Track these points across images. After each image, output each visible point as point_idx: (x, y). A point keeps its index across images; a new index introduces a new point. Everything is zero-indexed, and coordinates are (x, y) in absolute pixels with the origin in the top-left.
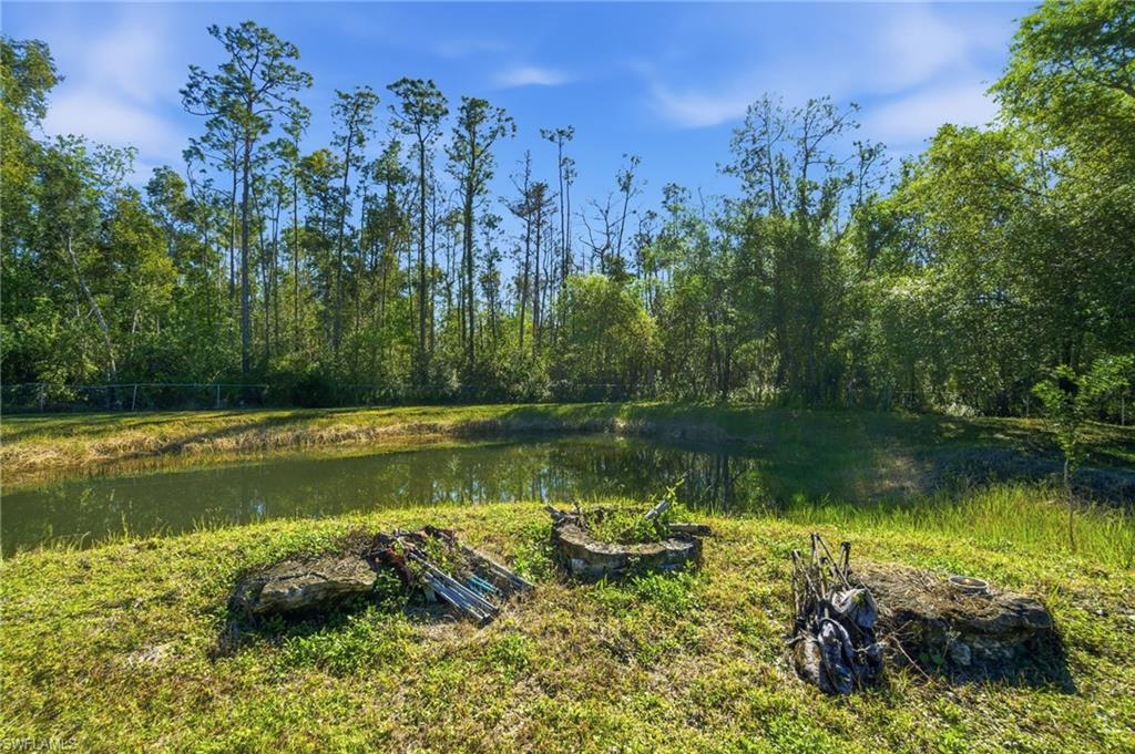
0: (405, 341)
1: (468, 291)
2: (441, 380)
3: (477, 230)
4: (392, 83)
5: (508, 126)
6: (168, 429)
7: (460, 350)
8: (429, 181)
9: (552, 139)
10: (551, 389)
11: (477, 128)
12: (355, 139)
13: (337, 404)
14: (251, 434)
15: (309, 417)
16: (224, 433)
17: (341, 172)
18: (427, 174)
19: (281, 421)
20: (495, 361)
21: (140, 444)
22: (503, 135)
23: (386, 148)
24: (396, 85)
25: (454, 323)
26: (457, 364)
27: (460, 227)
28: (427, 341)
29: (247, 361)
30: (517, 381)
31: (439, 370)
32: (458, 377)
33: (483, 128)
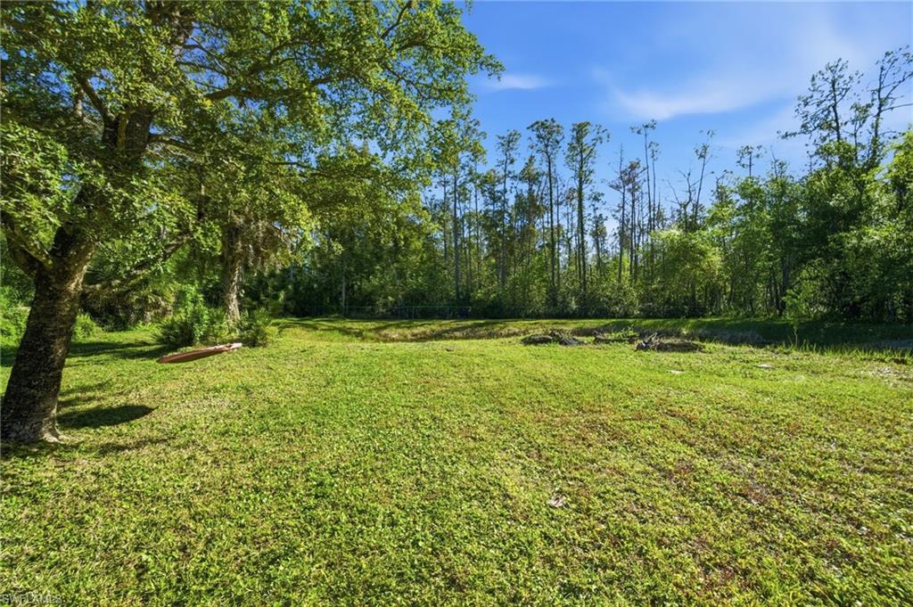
0: (544, 280)
1: (582, 246)
2: (565, 304)
3: (586, 203)
4: (529, 125)
5: (604, 136)
6: (433, 327)
7: (577, 285)
8: (553, 175)
9: (639, 132)
10: (641, 310)
11: (584, 140)
12: (509, 161)
13: (506, 318)
14: (469, 330)
15: (495, 323)
16: (456, 330)
17: (502, 181)
18: (552, 170)
19: (481, 325)
20: (600, 291)
21: (425, 333)
22: (601, 142)
23: (527, 161)
24: (532, 126)
25: (573, 268)
26: (575, 293)
27: (575, 202)
28: (556, 279)
29: (458, 294)
30: (616, 304)
31: (564, 297)
32: (576, 302)
33: (587, 140)
